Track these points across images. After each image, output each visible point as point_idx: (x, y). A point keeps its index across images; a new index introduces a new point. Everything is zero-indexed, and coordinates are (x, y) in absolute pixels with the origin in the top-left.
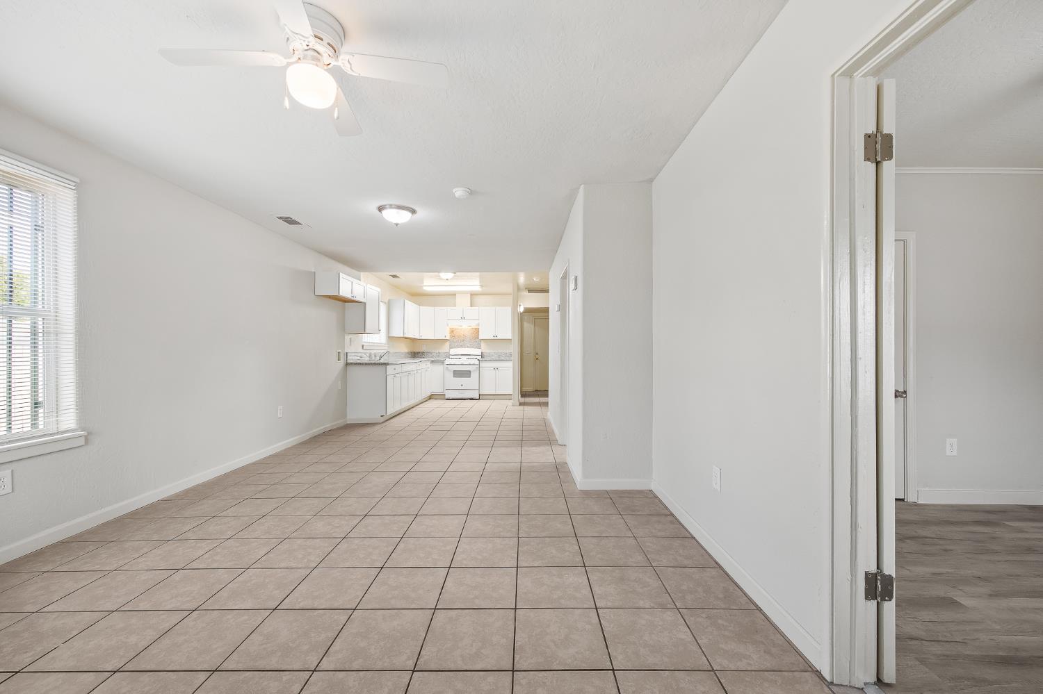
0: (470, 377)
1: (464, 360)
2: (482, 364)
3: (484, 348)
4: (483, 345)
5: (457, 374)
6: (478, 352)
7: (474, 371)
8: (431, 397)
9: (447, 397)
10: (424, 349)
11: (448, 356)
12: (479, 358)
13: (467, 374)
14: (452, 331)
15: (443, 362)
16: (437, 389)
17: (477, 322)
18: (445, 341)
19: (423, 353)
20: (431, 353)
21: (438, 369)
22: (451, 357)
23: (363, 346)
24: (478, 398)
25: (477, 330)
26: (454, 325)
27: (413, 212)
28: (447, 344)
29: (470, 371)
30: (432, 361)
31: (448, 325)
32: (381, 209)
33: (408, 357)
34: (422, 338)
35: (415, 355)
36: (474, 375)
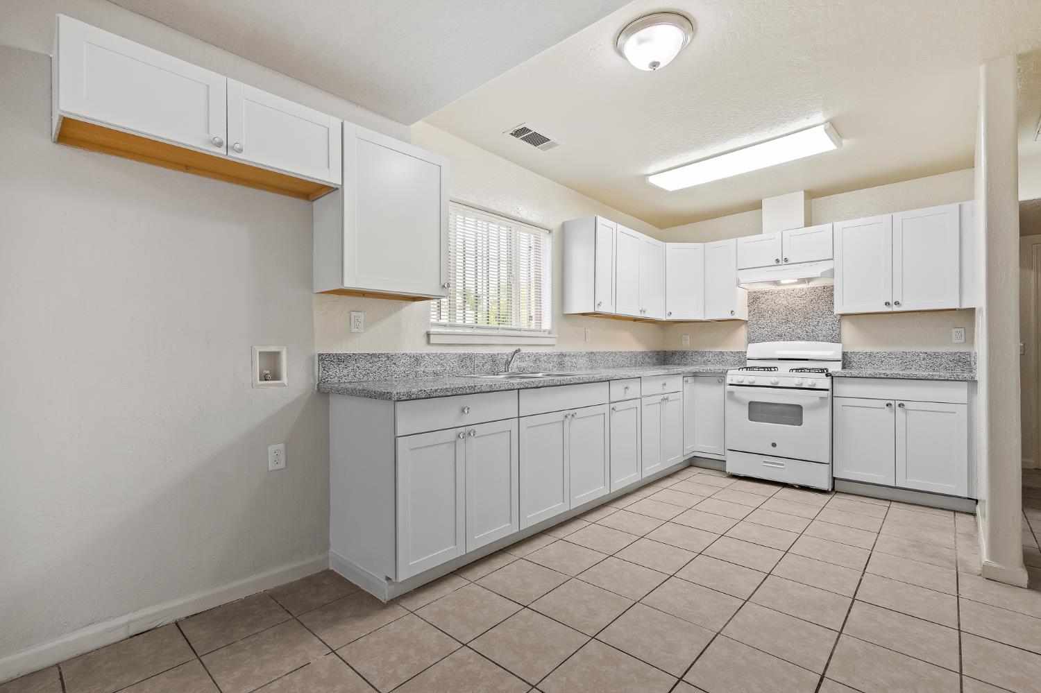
0: (800, 424)
1: (784, 374)
2: (843, 389)
3: (853, 340)
4: (847, 330)
5: (757, 411)
6: (832, 351)
7: (814, 407)
8: (692, 463)
9: (730, 469)
10: (686, 344)
11: (741, 361)
12: (836, 368)
13: (793, 414)
14: (754, 299)
15: (720, 377)
16: (707, 447)
17: (826, 266)
18: (736, 323)
19: (684, 354)
20: (702, 354)
21: (709, 394)
22: (749, 364)
23: (428, 335)
24: (826, 485)
25: (829, 292)
26: (758, 281)
28: (743, 333)
29: (800, 407)
30: (695, 375)
31: (738, 284)
33: (654, 365)
34: (673, 317)
35: (664, 358)
36: (816, 420)
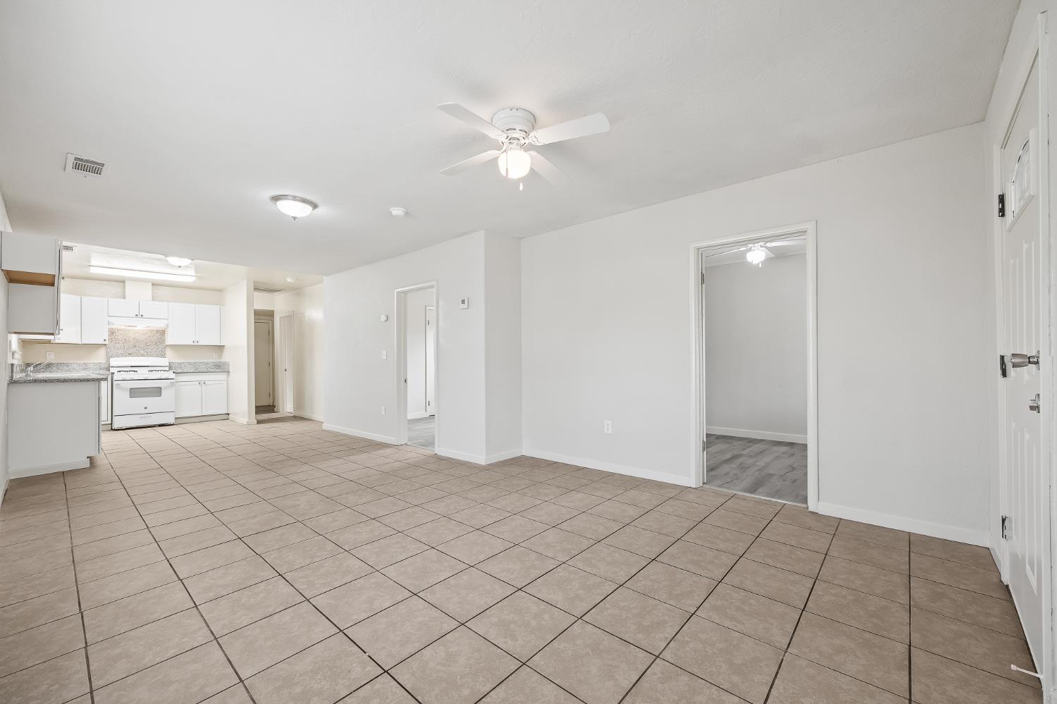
0: (162, 396)
1: (144, 373)
2: (180, 378)
3: (171, 357)
4: (169, 352)
5: (135, 393)
6: (163, 362)
7: (166, 387)
14: (112, 332)
17: (166, 322)
18: (97, 346)
20: (67, 365)
22: (114, 370)
24: (173, 422)
25: (163, 333)
26: (119, 324)
27: (315, 206)
29: (160, 388)
32: (276, 199)
36: (168, 394)
